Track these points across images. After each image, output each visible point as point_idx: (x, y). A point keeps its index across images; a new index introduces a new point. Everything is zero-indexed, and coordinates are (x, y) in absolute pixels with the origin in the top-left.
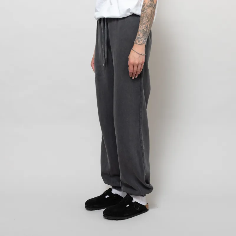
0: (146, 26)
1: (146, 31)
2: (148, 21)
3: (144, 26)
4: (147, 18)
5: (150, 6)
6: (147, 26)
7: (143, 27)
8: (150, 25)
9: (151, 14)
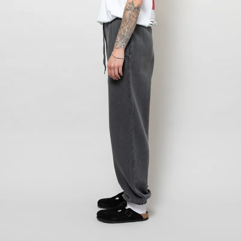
0: (123, 30)
1: (124, 35)
2: (126, 25)
3: (122, 29)
4: (125, 22)
5: (129, 9)
6: (125, 30)
7: (121, 31)
8: (128, 29)
9: (129, 17)
